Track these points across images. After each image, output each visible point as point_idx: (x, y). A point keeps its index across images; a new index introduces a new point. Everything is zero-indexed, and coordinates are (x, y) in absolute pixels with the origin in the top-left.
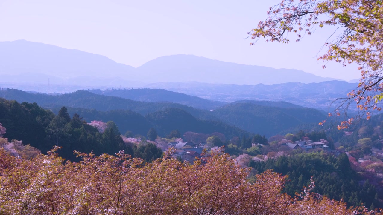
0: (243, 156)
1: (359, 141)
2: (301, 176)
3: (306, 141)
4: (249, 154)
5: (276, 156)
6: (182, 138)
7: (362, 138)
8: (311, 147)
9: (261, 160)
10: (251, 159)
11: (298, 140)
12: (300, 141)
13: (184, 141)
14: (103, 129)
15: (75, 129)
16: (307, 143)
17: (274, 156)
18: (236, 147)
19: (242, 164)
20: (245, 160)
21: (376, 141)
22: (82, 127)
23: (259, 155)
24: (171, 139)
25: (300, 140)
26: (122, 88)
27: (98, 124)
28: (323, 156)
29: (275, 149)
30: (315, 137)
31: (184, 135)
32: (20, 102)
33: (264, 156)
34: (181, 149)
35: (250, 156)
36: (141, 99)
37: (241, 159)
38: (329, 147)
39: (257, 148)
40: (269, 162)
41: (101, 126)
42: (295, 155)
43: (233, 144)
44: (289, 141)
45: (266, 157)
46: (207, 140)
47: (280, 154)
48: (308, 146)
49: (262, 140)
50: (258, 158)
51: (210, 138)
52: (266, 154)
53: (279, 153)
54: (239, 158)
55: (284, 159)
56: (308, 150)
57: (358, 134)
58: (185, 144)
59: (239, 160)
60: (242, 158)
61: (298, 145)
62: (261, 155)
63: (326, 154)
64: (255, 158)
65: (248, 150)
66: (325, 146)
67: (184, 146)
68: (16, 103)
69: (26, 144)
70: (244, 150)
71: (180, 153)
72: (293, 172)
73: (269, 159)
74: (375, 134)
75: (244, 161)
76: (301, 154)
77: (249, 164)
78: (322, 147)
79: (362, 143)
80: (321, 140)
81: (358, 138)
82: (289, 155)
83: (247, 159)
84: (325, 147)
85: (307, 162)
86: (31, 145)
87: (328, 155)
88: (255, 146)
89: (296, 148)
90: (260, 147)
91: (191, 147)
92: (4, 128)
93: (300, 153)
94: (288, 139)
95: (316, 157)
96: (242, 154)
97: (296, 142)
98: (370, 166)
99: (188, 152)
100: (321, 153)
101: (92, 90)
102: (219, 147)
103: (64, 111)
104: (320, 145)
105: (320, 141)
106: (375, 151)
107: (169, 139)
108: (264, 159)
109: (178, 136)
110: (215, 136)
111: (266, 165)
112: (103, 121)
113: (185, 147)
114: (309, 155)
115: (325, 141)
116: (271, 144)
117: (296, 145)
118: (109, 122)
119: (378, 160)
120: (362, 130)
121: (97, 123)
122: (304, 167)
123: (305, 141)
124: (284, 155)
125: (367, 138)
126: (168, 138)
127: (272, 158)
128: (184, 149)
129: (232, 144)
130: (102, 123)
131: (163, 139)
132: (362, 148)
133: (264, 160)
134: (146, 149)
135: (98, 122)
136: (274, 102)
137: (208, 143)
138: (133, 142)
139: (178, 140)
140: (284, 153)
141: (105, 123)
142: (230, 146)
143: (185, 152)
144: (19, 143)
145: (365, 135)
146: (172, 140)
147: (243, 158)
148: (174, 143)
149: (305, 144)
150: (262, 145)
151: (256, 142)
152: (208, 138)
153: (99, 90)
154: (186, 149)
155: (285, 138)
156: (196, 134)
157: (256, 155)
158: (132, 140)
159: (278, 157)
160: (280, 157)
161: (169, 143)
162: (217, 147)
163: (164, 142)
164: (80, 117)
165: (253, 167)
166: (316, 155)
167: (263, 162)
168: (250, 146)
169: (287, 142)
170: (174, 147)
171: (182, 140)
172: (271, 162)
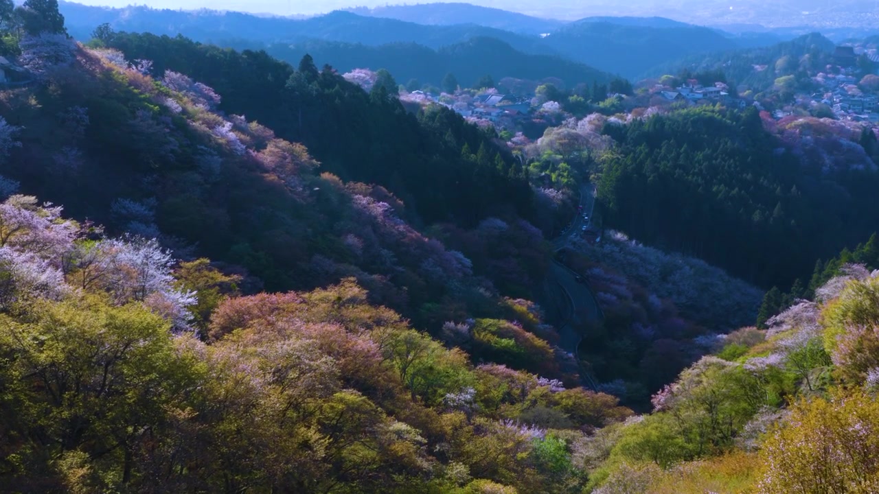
0: (593, 116)
1: (776, 80)
2: (685, 146)
3: (693, 87)
4: (606, 112)
5: (646, 115)
6: (496, 88)
7: (781, 76)
8: (701, 96)
9: (620, 121)
10: (606, 121)
11: (680, 85)
12: (684, 86)
13: (500, 93)
14: (371, 82)
15: (327, 91)
16: (694, 89)
17: (641, 114)
18: (583, 100)
19: (592, 130)
20: (596, 122)
21: (803, 79)
22: (337, 87)
23: (618, 114)
24: (479, 90)
25: (684, 84)
26: (402, 5)
27: (363, 75)
28: (720, 112)
29: (644, 103)
30: (706, 80)
31: (499, 84)
32: (240, 50)
33: (627, 115)
34: (494, 106)
35: (605, 117)
36: (431, 21)
37: (590, 122)
38: (729, 95)
39: (616, 102)
40: (635, 125)
41: (368, 78)
42: (676, 112)
43: (578, 95)
44: (666, 87)
45: (630, 117)
46: (537, 91)
47: (650, 112)
48: (696, 95)
49: (623, 87)
50: (616, 119)
51: (540, 88)
52: (630, 111)
53: (649, 109)
54: (587, 119)
55: (658, 120)
56: (696, 101)
57: (774, 69)
58: (501, 98)
59: (587, 122)
60: (592, 119)
61: (680, 94)
62: (622, 114)
63: (724, 107)
64: (612, 119)
65: (601, 105)
66: (722, 93)
67: (500, 101)
68: (233, 53)
69: (252, 122)
70: (595, 105)
71: (494, 114)
72: (672, 141)
73: (633, 119)
74: (801, 69)
75: (594, 124)
76: (685, 111)
77: (602, 129)
78: (718, 95)
79: (782, 84)
80: (716, 83)
81: (775, 76)
82: (666, 113)
83: (599, 121)
84: (722, 95)
85: (694, 122)
86: (259, 123)
87: (727, 110)
88: (611, 100)
89: (677, 98)
90: (621, 99)
91: (510, 103)
92: (217, 95)
93: (683, 109)
94: (664, 83)
95: (709, 114)
96: (591, 113)
97: (678, 88)
98: (793, 124)
99: (506, 112)
100: (717, 108)
101: (354, 7)
102: (555, 101)
103: (307, 62)
104: (715, 92)
105: (715, 86)
106: (800, 99)
107: (476, 91)
108: (626, 120)
109: (490, 85)
110: (548, 84)
111: (628, 130)
112: (370, 70)
113: (502, 104)
114: (698, 111)
115: (723, 85)
116: (639, 92)
117: (677, 93)
118: (379, 70)
119: (805, 112)
120: (780, 62)
121: (361, 72)
122: (689, 132)
123: (691, 87)
124: (658, 114)
125: (789, 75)
126: (474, 89)
127: (639, 118)
128: (500, 107)
129: (575, 96)
130: (369, 72)
131: (466, 89)
132: (780, 94)
133: (626, 122)
134: (438, 116)
135: (364, 71)
136: (642, 19)
137: (538, 95)
138: (418, 100)
139: (491, 91)
140: (657, 110)
141: (375, 73)
142: (573, 98)
143: (501, 112)
144: (241, 120)
145: (785, 71)
146: (481, 92)
147: (594, 119)
148: (484, 98)
149: (692, 91)
150: (624, 96)
151: (613, 91)
152: (537, 87)
153: (365, 8)
154: (504, 106)
155: (660, 82)
156: (519, 80)
157: (612, 114)
158: (416, 97)
159: (648, 117)
160: (651, 116)
161: (476, 97)
162: (552, 102)
163: (468, 96)
164: (333, 70)
165: (608, 135)
166: (708, 111)
167: (625, 125)
168: (603, 98)
169: (664, 89)
170: (483, 103)
171: (496, 91)
172: (638, 124)
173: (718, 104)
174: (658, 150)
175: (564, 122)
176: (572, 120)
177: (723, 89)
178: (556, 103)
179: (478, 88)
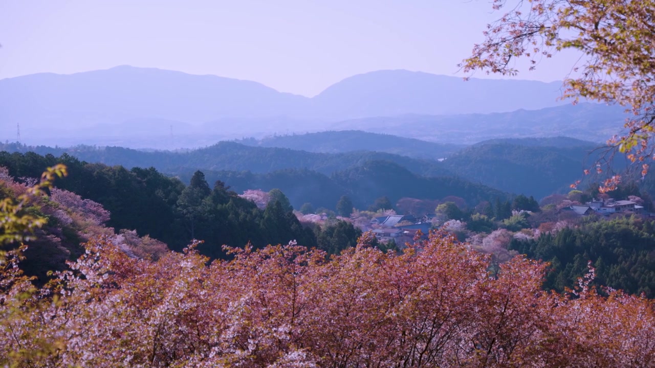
0: (498, 232)
2: (599, 259)
3: (604, 201)
4: (509, 228)
5: (555, 230)
6: (394, 210)
8: (614, 210)
9: (528, 237)
10: (512, 236)
11: (590, 200)
12: (594, 201)
13: (398, 213)
14: (264, 203)
15: (219, 207)
16: (605, 203)
17: (550, 229)
18: (486, 217)
19: (498, 246)
20: (502, 238)
22: (231, 202)
23: (525, 229)
24: (376, 212)
25: (593, 199)
26: (291, 134)
27: (256, 196)
28: (635, 224)
29: (553, 217)
30: (619, 194)
31: (397, 205)
32: (129, 167)
33: (534, 231)
34: (393, 227)
35: (510, 233)
36: (322, 150)
37: (495, 238)
38: (645, 209)
39: (521, 219)
40: (543, 240)
41: (261, 198)
42: (587, 226)
43: (481, 214)
44: (574, 202)
45: (537, 232)
46: (437, 210)
47: (560, 225)
48: (608, 209)
49: (528, 204)
50: (523, 234)
51: (441, 207)
52: (537, 227)
53: (558, 223)
54: (492, 235)
55: (568, 233)
56: (608, 215)
58: (400, 218)
59: (492, 239)
60: (497, 236)
61: (590, 209)
62: (529, 229)
63: (640, 219)
64: (519, 235)
65: (507, 222)
66: (636, 207)
67: (399, 222)
68: (122, 170)
69: (144, 236)
70: (500, 223)
71: (393, 235)
72: (585, 254)
73: (542, 234)
75: (500, 240)
76: (597, 223)
77: (509, 245)
78: (632, 208)
80: (629, 197)
82: (576, 227)
83: (504, 237)
84: (637, 209)
85: (607, 236)
86: (151, 237)
87: (643, 222)
88: (517, 215)
89: (587, 213)
90: (527, 216)
91: (410, 223)
92: (106, 211)
93: (595, 222)
94: (572, 199)
95: (623, 226)
96: (496, 229)
97: (587, 203)
99: (405, 232)
100: (632, 220)
103: (199, 178)
104: (628, 205)
105: (628, 200)
107: (372, 213)
108: (533, 236)
109: (387, 207)
110: (448, 202)
111: (537, 245)
112: (262, 190)
113: (401, 224)
114: (610, 224)
115: (637, 198)
116: (546, 209)
117: (587, 208)
118: (272, 191)
121: (253, 193)
122: (603, 245)
123: (602, 201)
124: (567, 227)
126: (370, 211)
127: (547, 233)
128: (399, 228)
129: (478, 214)
130: (262, 193)
131: (363, 212)
133: (533, 238)
134: (336, 231)
135: (256, 192)
136: (545, 139)
137: (437, 214)
138: (314, 221)
139: (389, 212)
140: (567, 223)
141: (268, 193)
142: (475, 217)
143: (401, 233)
144: (132, 234)
146: (379, 213)
147: (499, 236)
148: (382, 219)
149: (603, 205)
150: (529, 212)
151: (518, 208)
152: (437, 206)
153: (252, 139)
154: (403, 227)
155: (568, 197)
156: (418, 200)
157: (519, 230)
158: (313, 218)
159: (557, 231)
160: (560, 230)
161: (373, 219)
162: (454, 220)
163: (365, 218)
164: (226, 186)
165: (515, 250)
166: (622, 223)
167: (533, 241)
168: (508, 215)
169: (572, 205)
170: (381, 224)
171: (394, 212)
172: (546, 239)
173: (632, 217)
174: (571, 264)
175: (467, 240)
176: (476, 237)
177: (638, 203)
178: (458, 221)
179: (375, 211)
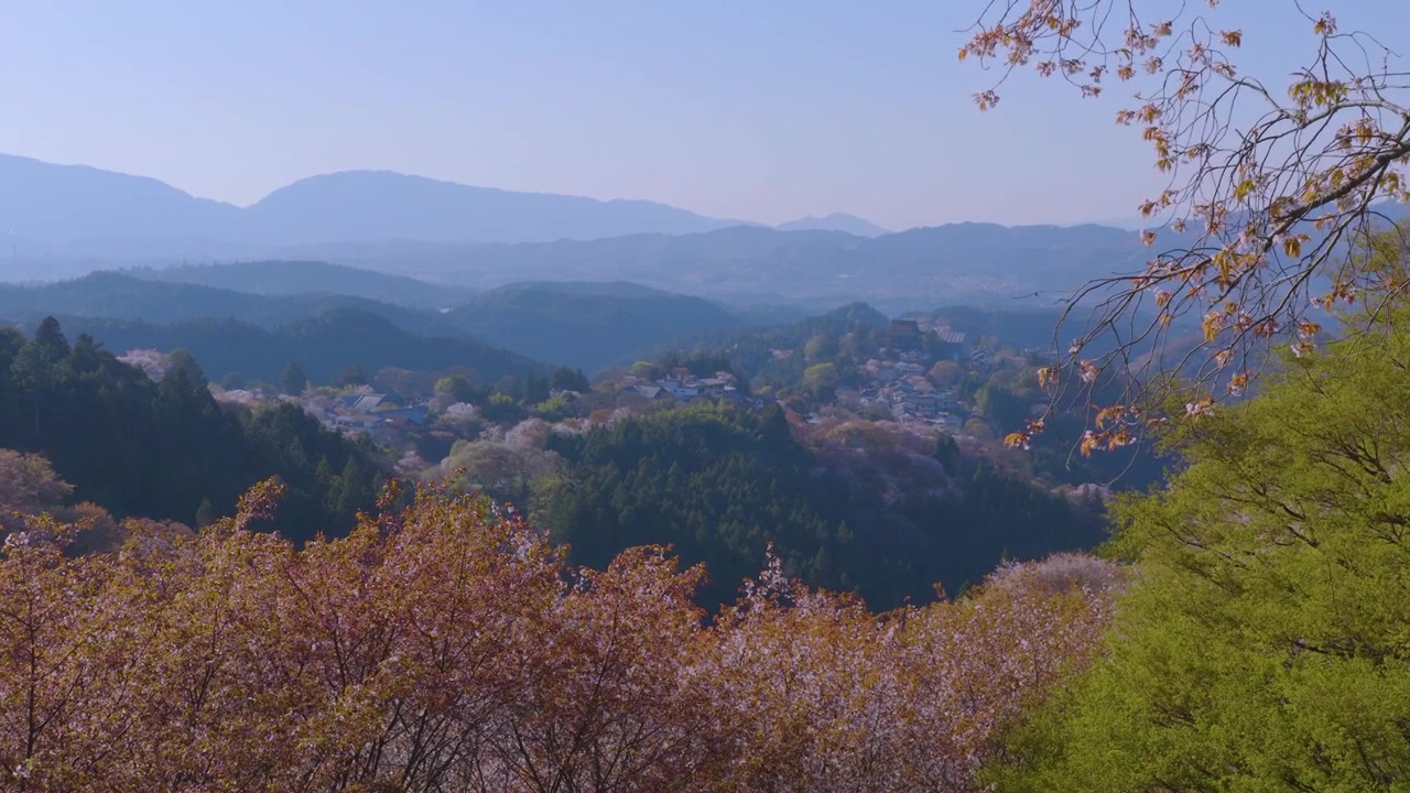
0: (529, 423)
1: (806, 371)
2: (675, 464)
3: (682, 378)
4: (544, 416)
5: (612, 420)
6: (370, 385)
7: (814, 365)
8: (695, 392)
9: (573, 431)
10: (549, 429)
11: (663, 376)
12: (668, 377)
13: (377, 391)
14: (160, 371)
15: (83, 375)
16: (684, 382)
17: (605, 419)
18: (511, 399)
19: (528, 445)
20: (535, 432)
21: (846, 369)
22: (102, 368)
23: (568, 419)
24: (342, 388)
25: (668, 375)
26: (210, 263)
27: (146, 359)
28: (725, 413)
29: (609, 403)
30: (702, 368)
31: (376, 378)
33: (582, 422)
34: (368, 413)
35: (548, 424)
36: (258, 289)
37: (524, 432)
38: (737, 391)
39: (563, 403)
40: (595, 435)
41: (154, 363)
42: (658, 414)
43: (502, 394)
44: (641, 379)
45: (586, 423)
46: (437, 387)
47: (619, 414)
48: (687, 390)
49: (572, 381)
50: (566, 427)
51: (442, 383)
52: (586, 416)
53: (617, 411)
54: (519, 428)
55: (630, 426)
56: (688, 399)
57: (803, 356)
58: (379, 399)
59: (519, 433)
60: (527, 428)
61: (663, 390)
62: (574, 419)
63: (731, 407)
64: (559, 427)
65: (542, 407)
66: (727, 388)
67: (379, 404)
70: (531, 409)
71: (367, 424)
72: (654, 458)
73: (592, 426)
74: (842, 354)
75: (531, 435)
76: (673, 412)
77: (544, 443)
78: (721, 390)
79: (815, 376)
80: (718, 373)
81: (805, 365)
82: (643, 416)
83: (538, 430)
84: (727, 392)
85: (686, 429)
87: (736, 411)
88: (557, 399)
89: (658, 396)
90: (572, 398)
91: (395, 407)
93: (670, 409)
94: (638, 374)
95: (710, 417)
96: (525, 418)
97: (659, 381)
98: (836, 430)
99: (388, 420)
100: (721, 407)
101: (129, 268)
102: (466, 403)
103: (50, 328)
104: (716, 385)
105: (716, 377)
106: (843, 395)
107: (337, 390)
108: (580, 429)
109: (361, 381)
110: (455, 375)
111: (585, 443)
112: (158, 351)
113: (380, 408)
114: (691, 412)
115: (728, 376)
116: (599, 388)
117: (659, 389)
118: (175, 351)
119: (852, 415)
120: (812, 345)
121: (143, 355)
122: (679, 443)
123: (679, 378)
124: (630, 417)
125: (825, 362)
126: (334, 387)
127: (601, 425)
128: (378, 414)
129: (499, 394)
130: (157, 355)
131: (321, 388)
132: (815, 389)
133: (580, 432)
134: (275, 418)
135: (147, 353)
136: (599, 284)
137: (438, 394)
138: (242, 401)
139: (362, 389)
140: (629, 411)
141: (167, 356)
142: (495, 398)
143: (380, 421)
145: (820, 356)
146: (348, 391)
147: (530, 428)
148: (351, 401)
149: (681, 385)
150: (575, 393)
151: (559, 386)
152: (437, 380)
153: (148, 269)
154: (383, 412)
155: (631, 372)
156: (408, 372)
157: (560, 419)
158: (240, 396)
159: (616, 422)
160: (619, 421)
161: (338, 399)
162: (462, 404)
163: (325, 397)
164: (95, 342)
165: (554, 450)
166: (707, 412)
167: (579, 436)
168: (545, 397)
169: (638, 383)
170: (350, 408)
171: (371, 389)
172: (599, 434)
173: (721, 402)
174: (634, 472)
175: (482, 434)
176: (495, 430)
177: (729, 382)
178: (469, 405)
179: (341, 386)
